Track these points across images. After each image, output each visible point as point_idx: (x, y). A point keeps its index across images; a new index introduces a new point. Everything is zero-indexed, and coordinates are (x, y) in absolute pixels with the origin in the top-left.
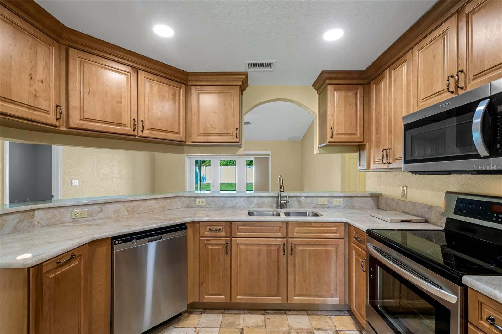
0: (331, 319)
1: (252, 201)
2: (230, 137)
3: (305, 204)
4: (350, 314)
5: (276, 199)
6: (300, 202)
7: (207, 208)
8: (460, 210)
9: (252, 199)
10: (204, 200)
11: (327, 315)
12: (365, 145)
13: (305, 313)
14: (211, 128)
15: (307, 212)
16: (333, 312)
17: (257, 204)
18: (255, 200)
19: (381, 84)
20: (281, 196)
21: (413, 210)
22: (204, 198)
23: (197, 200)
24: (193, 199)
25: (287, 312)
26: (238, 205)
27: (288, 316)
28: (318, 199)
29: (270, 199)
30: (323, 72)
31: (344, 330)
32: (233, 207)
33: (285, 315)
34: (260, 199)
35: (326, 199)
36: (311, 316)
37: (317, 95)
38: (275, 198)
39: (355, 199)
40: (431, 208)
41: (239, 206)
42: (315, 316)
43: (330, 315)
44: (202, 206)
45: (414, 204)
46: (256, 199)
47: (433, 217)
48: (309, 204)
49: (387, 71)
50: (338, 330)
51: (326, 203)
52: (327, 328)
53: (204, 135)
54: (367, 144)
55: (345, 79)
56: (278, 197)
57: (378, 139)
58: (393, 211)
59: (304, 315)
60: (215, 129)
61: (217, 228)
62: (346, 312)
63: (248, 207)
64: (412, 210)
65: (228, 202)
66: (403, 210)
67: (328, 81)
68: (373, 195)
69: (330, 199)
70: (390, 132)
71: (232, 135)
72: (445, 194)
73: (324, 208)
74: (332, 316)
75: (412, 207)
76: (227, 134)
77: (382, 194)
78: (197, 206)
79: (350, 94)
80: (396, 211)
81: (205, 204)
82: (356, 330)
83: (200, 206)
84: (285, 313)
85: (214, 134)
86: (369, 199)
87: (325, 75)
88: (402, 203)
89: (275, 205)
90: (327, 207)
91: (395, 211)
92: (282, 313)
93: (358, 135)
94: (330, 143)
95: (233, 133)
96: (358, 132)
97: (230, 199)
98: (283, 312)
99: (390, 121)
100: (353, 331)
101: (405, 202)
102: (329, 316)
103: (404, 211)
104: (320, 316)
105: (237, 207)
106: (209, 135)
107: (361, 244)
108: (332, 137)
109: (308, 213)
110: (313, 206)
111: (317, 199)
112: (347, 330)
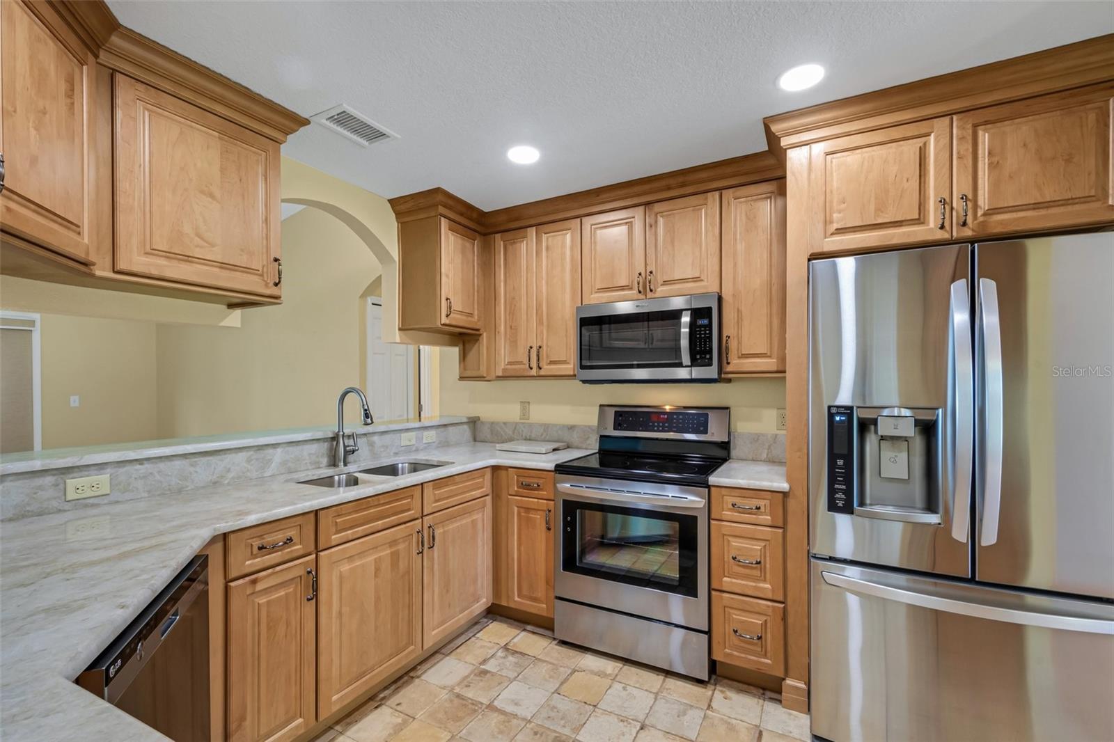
0: (481, 640)
1: (269, 458)
2: (256, 278)
3: (382, 450)
4: (491, 619)
5: (326, 445)
6: (371, 444)
7: (117, 502)
8: (620, 425)
9: (270, 451)
10: (104, 478)
11: (470, 638)
12: (480, 335)
13: (439, 656)
14: (197, 241)
15: (398, 464)
16: (472, 630)
17: (284, 463)
18: (278, 455)
19: (518, 245)
20: (343, 436)
21: (545, 434)
22: (103, 469)
23: (72, 483)
24: (49, 480)
25: (412, 674)
26: (231, 475)
27: (423, 677)
28: (402, 435)
29: (314, 448)
30: (437, 191)
31: (510, 641)
32: (215, 483)
33: (417, 681)
34: (290, 449)
35: (413, 434)
36: (453, 654)
37: (396, 223)
38: (325, 442)
39: (451, 429)
40: (572, 428)
41: (233, 478)
42: (458, 650)
43: (474, 636)
44: (91, 501)
45: (546, 427)
46: (279, 450)
47: (575, 438)
48: (387, 447)
49: (532, 232)
50: (505, 645)
51: (413, 442)
52: (491, 652)
53: (169, 255)
54: (485, 334)
55: (462, 214)
56: (335, 438)
57: (513, 329)
58: (507, 442)
59: (442, 660)
60: (212, 245)
61: (280, 537)
62: (486, 620)
63: (260, 476)
64: (542, 435)
65: (196, 472)
66: (526, 437)
67: (441, 209)
68: (471, 420)
69: (419, 433)
70: (540, 322)
71: (262, 275)
72: (598, 408)
73: (410, 452)
74: (477, 636)
75: (542, 430)
76: (247, 270)
77: (479, 417)
78: (67, 506)
79: (468, 245)
80: (513, 441)
81: (108, 492)
82: (519, 631)
83: (82, 504)
84: (412, 677)
85: (205, 262)
86: (466, 427)
87: (440, 197)
88: (524, 427)
89: (325, 461)
90: (414, 449)
91: (511, 441)
92: (407, 681)
93: (476, 317)
94: (444, 327)
95: (265, 270)
96: (476, 313)
97: (204, 460)
98: (406, 678)
99: (539, 306)
100: (518, 634)
101: (531, 425)
102: (473, 639)
103: (528, 438)
104: (464, 645)
105: (226, 482)
106: (188, 259)
107: (536, 492)
108: (447, 316)
109: (400, 465)
110: (394, 450)
111: (398, 435)
112: (513, 639)
